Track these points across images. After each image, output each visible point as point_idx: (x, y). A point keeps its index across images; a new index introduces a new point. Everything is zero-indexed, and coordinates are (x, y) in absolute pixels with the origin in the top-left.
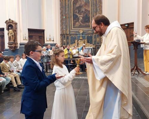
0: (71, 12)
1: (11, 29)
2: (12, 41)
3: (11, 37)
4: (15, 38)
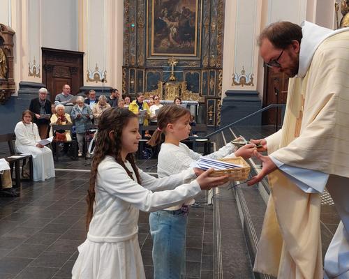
2: (1, 78)
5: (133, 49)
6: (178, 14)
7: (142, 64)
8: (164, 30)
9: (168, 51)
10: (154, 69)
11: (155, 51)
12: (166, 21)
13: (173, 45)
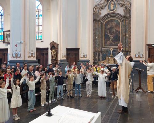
0: (103, 33)
1: (54, 49)
2: (54, 59)
3: (54, 55)
4: (56, 56)
5: (97, 45)
6: (113, 32)
7: (100, 51)
8: (108, 38)
9: (110, 46)
10: (104, 52)
11: (105, 46)
12: (109, 35)
13: (112, 43)
